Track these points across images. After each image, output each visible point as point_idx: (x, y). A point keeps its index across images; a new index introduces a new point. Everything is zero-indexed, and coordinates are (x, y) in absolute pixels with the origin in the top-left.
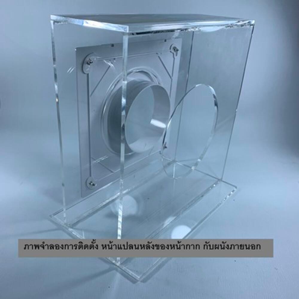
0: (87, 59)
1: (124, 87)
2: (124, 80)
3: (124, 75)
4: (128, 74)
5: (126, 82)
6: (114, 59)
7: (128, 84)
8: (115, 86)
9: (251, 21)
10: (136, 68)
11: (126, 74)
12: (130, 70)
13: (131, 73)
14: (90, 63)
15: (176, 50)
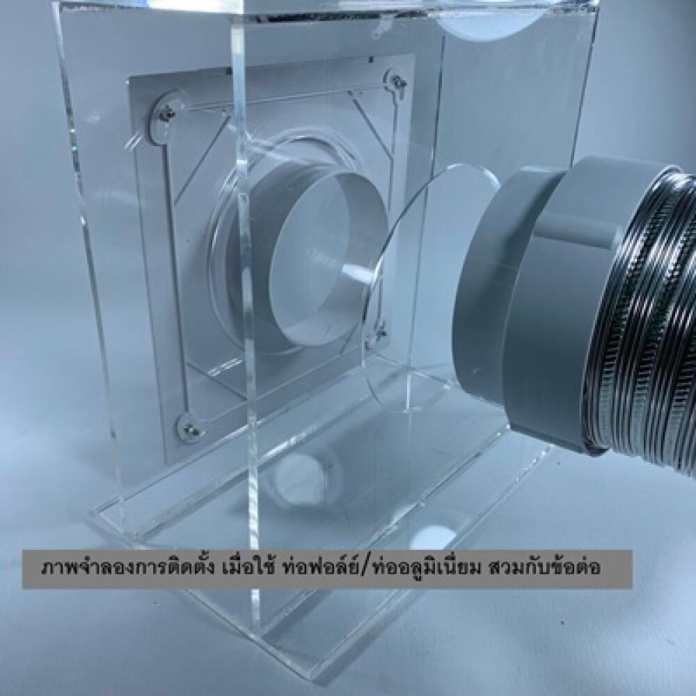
0: (161, 107)
10: (295, 130)
14: (169, 115)
15: (399, 84)
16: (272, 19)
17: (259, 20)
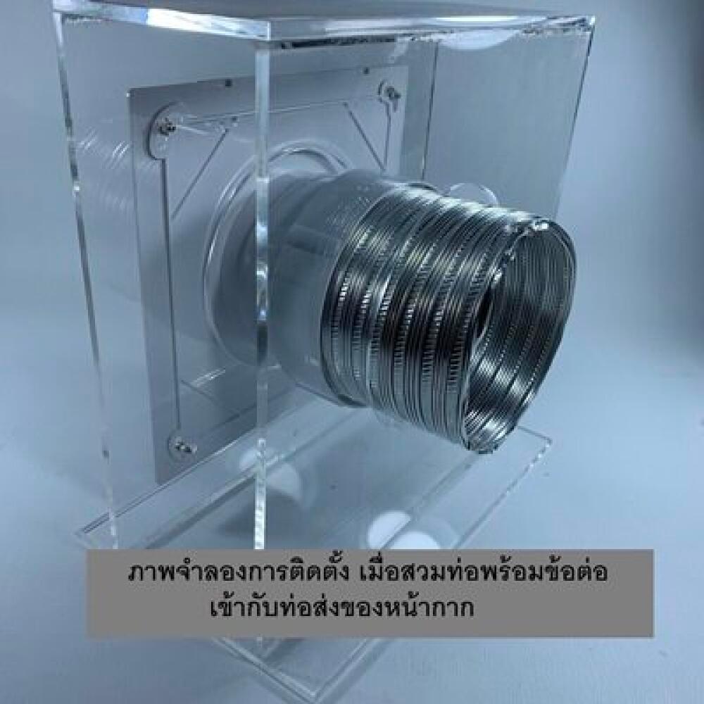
0: (161, 121)
1: (262, 195)
2: (261, 175)
3: (261, 162)
4: (272, 159)
5: (266, 180)
6: (234, 119)
7: (271, 184)
8: (237, 191)
9: (587, 17)
10: (291, 142)
11: (265, 159)
12: (277, 148)
13: (277, 155)
14: (169, 129)
15: (393, 95)
16: (296, 45)
17: (283, 47)
